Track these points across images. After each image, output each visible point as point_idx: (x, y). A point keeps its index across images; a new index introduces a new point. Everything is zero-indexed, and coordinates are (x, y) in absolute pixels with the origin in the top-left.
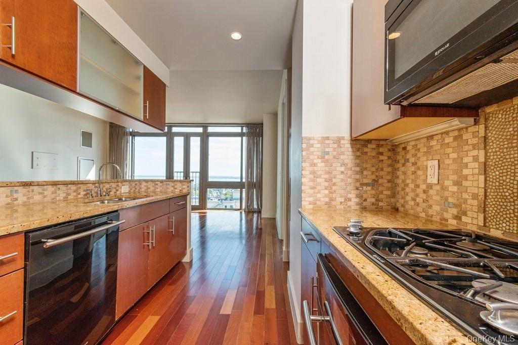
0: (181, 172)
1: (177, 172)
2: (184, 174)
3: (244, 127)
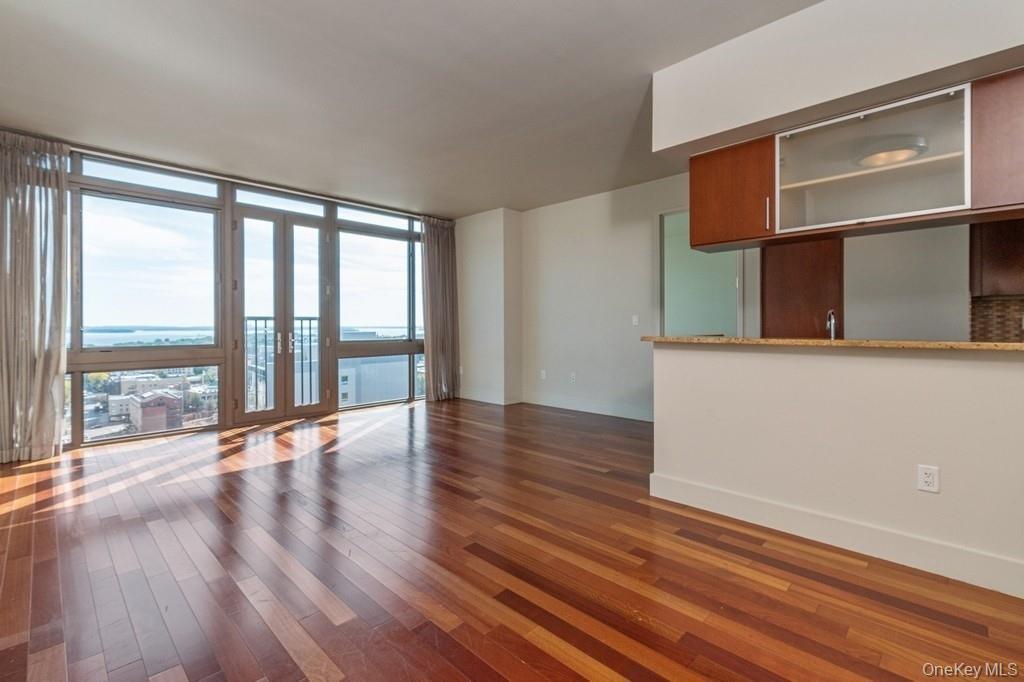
0: (266, 319)
1: (256, 319)
2: (276, 324)
3: (418, 220)
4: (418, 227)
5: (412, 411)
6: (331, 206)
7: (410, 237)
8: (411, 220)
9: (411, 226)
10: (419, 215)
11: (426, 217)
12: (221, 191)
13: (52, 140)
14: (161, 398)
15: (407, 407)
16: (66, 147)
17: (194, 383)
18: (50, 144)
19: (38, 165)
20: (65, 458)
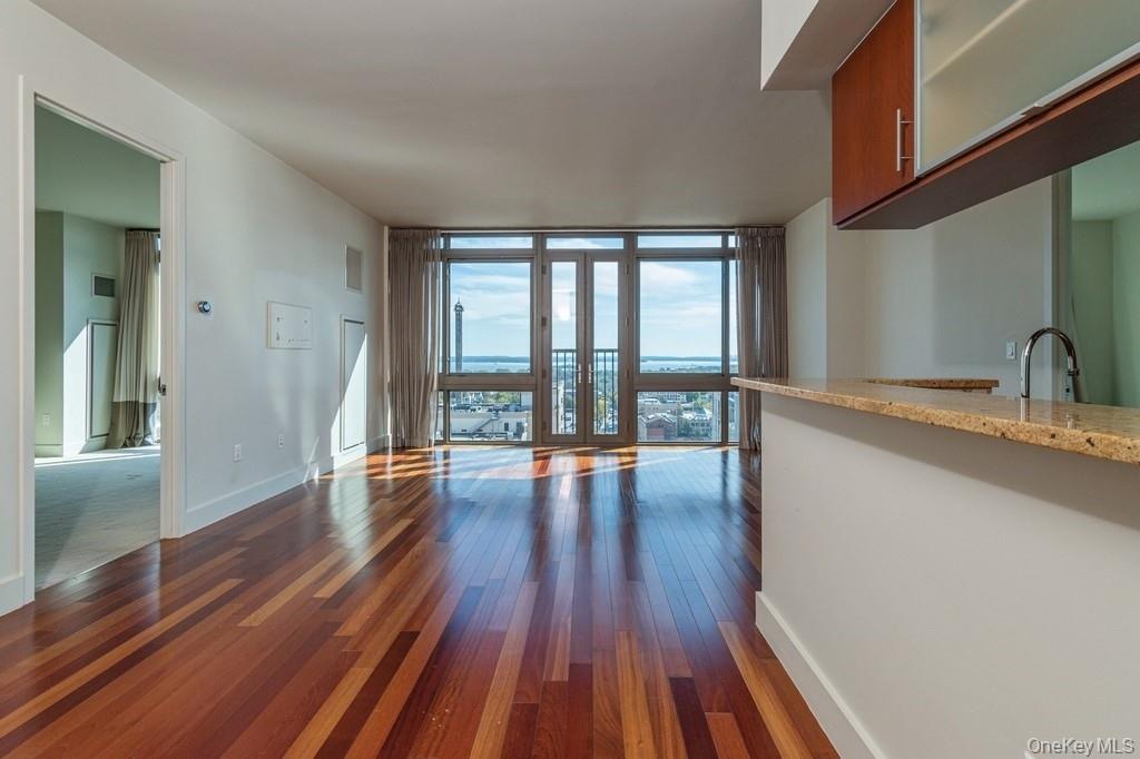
2: (579, 357)
3: (732, 233)
4: (732, 242)
5: (725, 455)
6: (630, 236)
7: (724, 255)
8: (725, 236)
9: (725, 242)
10: (733, 227)
11: (744, 229)
12: (535, 243)
13: (430, 228)
14: (660, 420)
15: (719, 450)
16: (439, 232)
17: (686, 409)
18: (430, 231)
19: (425, 247)
20: (440, 449)
